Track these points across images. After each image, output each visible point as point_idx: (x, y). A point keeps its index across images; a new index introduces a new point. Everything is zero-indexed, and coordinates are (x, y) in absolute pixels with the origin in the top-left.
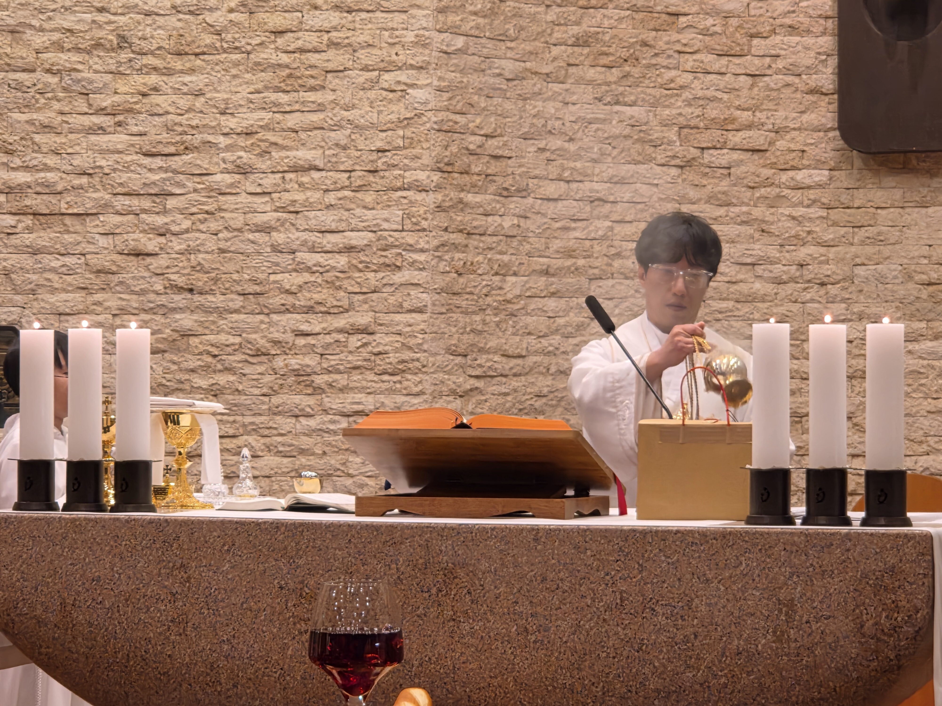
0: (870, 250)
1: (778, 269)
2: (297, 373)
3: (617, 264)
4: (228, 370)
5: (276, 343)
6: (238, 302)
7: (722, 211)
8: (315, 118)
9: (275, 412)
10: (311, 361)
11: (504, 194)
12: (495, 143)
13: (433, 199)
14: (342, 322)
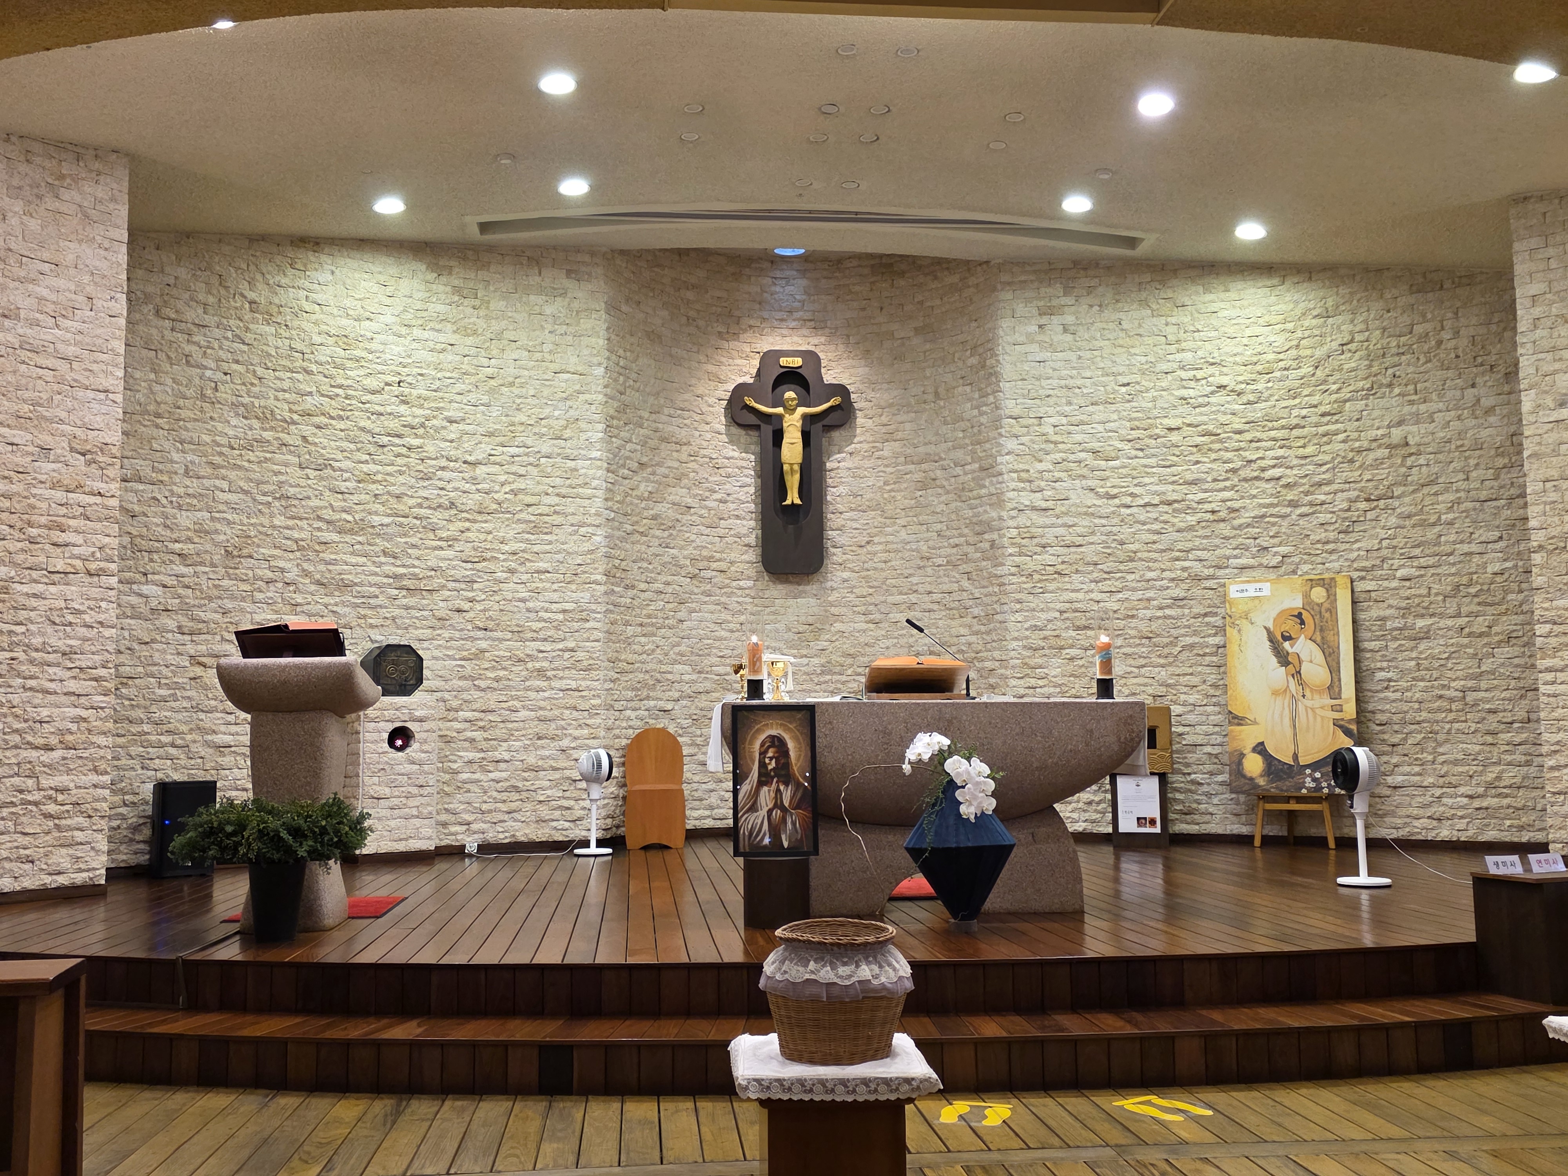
0: (772, 617)
1: (731, 626)
2: (539, 670)
3: (667, 622)
4: (504, 669)
5: (528, 655)
6: (509, 636)
7: (708, 599)
8: (548, 547)
9: (527, 689)
10: (546, 664)
11: (627, 587)
12: (624, 563)
13: (602, 588)
14: (561, 646)
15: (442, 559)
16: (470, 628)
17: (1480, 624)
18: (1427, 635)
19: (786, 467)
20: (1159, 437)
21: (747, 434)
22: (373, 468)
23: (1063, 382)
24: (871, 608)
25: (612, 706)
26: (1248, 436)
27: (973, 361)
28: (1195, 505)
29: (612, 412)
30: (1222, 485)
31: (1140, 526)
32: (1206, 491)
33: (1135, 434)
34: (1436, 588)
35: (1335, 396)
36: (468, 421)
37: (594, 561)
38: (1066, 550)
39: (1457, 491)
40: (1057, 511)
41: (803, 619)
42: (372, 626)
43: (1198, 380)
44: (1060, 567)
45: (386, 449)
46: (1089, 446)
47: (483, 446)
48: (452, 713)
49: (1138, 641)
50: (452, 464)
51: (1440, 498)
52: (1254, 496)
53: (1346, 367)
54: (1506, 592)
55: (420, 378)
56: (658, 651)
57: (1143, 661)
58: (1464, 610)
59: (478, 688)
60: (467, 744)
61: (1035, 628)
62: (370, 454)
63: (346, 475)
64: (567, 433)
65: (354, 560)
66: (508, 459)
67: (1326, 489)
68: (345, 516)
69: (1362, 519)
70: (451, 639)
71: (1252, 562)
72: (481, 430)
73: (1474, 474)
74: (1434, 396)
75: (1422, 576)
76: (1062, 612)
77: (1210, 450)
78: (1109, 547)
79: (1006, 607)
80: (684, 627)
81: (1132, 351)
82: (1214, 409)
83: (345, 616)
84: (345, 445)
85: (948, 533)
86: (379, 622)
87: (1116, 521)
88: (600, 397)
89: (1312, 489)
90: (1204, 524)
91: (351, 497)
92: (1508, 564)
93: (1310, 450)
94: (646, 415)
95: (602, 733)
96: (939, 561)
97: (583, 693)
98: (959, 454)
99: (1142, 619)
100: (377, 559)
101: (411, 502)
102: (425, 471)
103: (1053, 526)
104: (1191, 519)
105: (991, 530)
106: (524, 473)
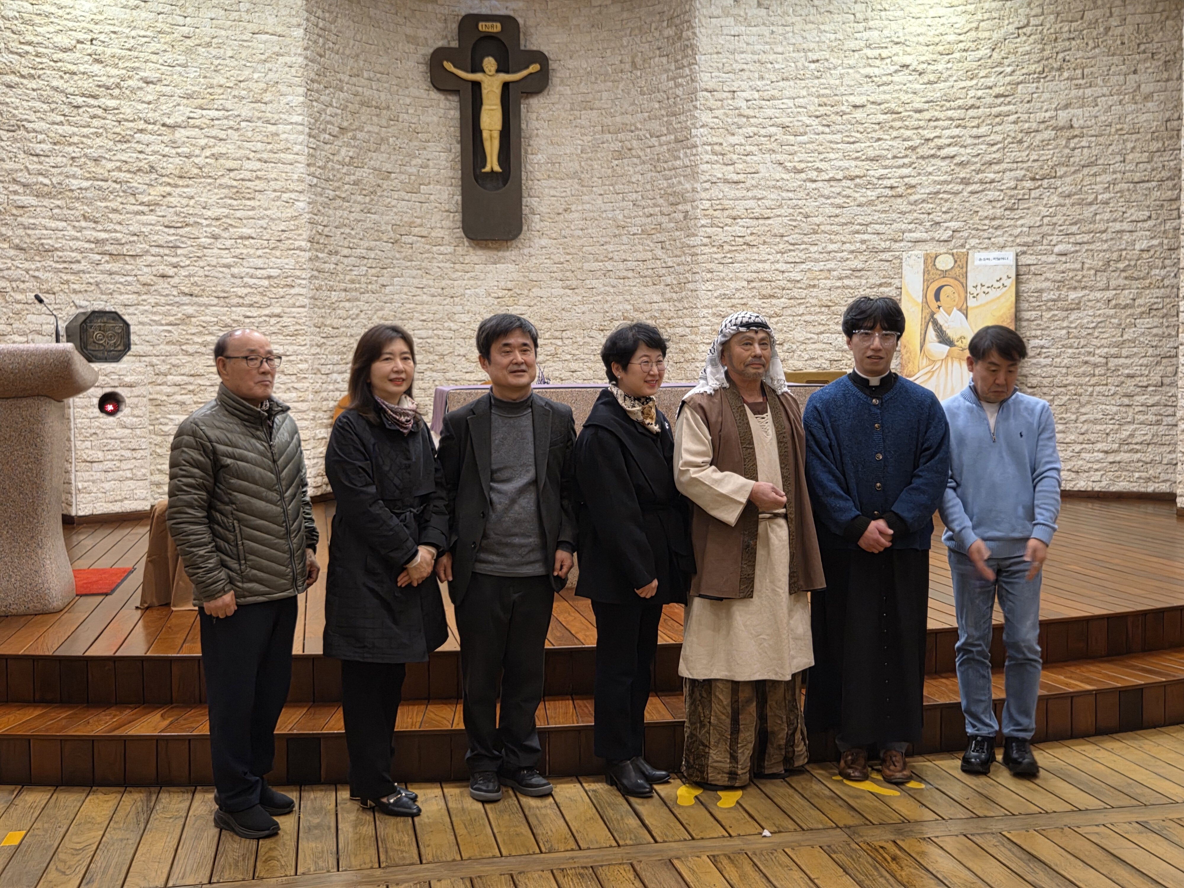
0: (472, 282)
1: (433, 290)
3: (370, 287)
5: (234, 321)
6: (215, 301)
7: (409, 264)
8: (251, 213)
11: (330, 253)
12: (327, 229)
13: (308, 255)
14: (267, 311)
15: (143, 224)
16: (175, 293)
17: (1126, 296)
18: (1077, 306)
19: (485, 134)
20: (845, 114)
21: (447, 99)
22: (67, 129)
23: (756, 57)
24: (568, 274)
25: (319, 370)
26: (927, 115)
27: (670, 32)
28: (875, 181)
29: (312, 75)
30: (901, 162)
31: (824, 200)
32: (886, 167)
33: (823, 110)
34: (1088, 262)
35: (1008, 79)
36: (165, 82)
37: (297, 228)
38: (755, 222)
39: (1114, 172)
40: (748, 184)
41: (502, 284)
42: (75, 292)
43: (882, 59)
44: (748, 239)
45: (81, 111)
46: (779, 121)
47: (181, 108)
48: (161, 377)
49: (818, 309)
50: (150, 127)
51: (1098, 179)
52: (930, 174)
53: (1020, 50)
54: (1151, 268)
55: (113, 36)
56: (362, 315)
57: (822, 328)
58: (1113, 283)
59: (187, 353)
60: (177, 408)
61: (724, 296)
62: (64, 115)
63: (40, 137)
64: (267, 97)
65: (53, 224)
66: (208, 122)
67: (996, 168)
68: (41, 179)
69: (1026, 197)
70: (157, 304)
71: (925, 236)
72: (178, 92)
73: (1130, 157)
74: (1099, 81)
75: (1077, 251)
76: (749, 282)
77: (891, 127)
78: (795, 220)
79: (697, 277)
80: (387, 291)
81: (822, 27)
82: (897, 87)
83: (47, 281)
84: (38, 105)
85: (643, 203)
86: (83, 287)
87: (802, 194)
88: (300, 60)
89: (983, 168)
90: (883, 199)
91: (47, 160)
92: (1155, 242)
93: (983, 130)
94: (346, 78)
95: (311, 397)
96: (634, 230)
97: (291, 358)
98: (654, 125)
99: (823, 289)
100: (77, 224)
101: (110, 165)
102: (123, 133)
103: (743, 198)
104: (872, 194)
105: (685, 201)
106: (224, 137)
